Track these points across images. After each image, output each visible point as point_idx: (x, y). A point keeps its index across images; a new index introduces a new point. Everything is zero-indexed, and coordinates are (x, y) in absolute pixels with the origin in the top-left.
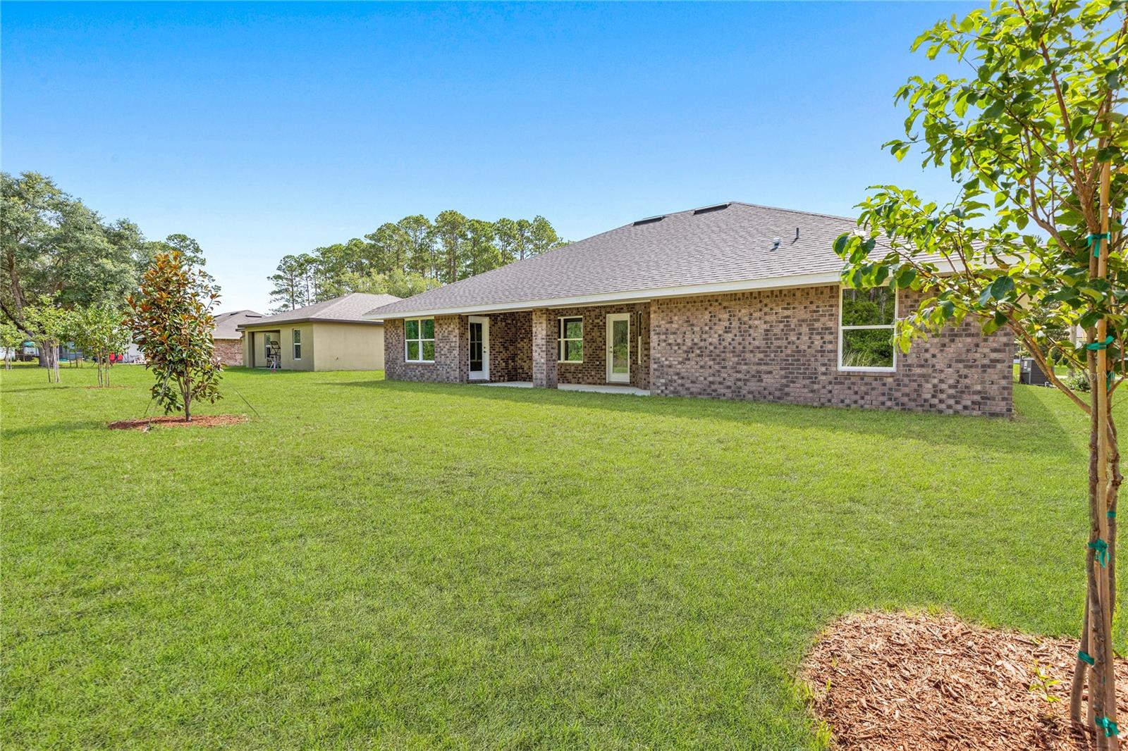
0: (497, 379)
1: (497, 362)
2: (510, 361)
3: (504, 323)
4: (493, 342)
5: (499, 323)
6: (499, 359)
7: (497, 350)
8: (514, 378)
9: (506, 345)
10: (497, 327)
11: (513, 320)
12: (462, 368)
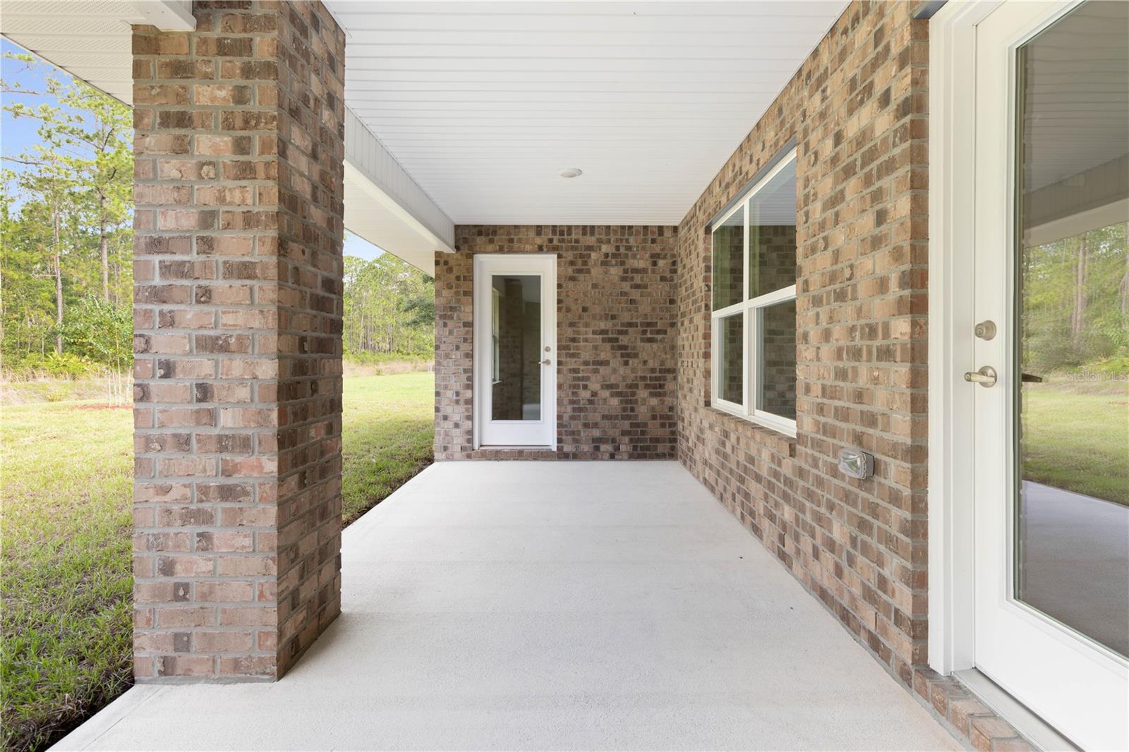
0: (586, 448)
1: (585, 395)
2: (642, 393)
3: (615, 272)
4: (569, 332)
5: (596, 272)
6: (594, 385)
7: (586, 355)
8: (661, 448)
9: (624, 340)
10: (584, 283)
11: (655, 258)
12: (448, 409)
